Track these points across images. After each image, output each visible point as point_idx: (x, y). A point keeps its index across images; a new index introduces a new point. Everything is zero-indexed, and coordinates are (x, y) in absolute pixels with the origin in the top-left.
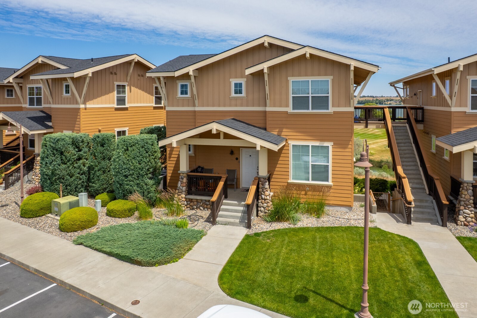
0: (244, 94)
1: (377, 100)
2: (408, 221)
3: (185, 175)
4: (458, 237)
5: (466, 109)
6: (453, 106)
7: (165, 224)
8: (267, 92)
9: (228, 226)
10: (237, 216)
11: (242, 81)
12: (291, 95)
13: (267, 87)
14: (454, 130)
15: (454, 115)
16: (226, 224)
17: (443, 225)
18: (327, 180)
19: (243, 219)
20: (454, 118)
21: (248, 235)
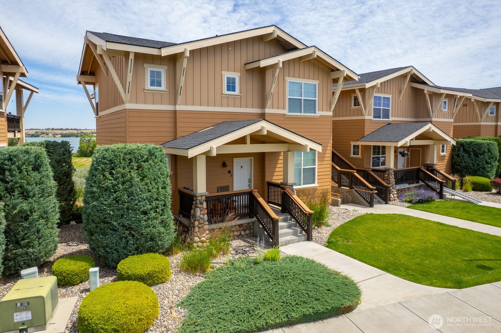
0: (237, 92)
2: (371, 205)
3: (204, 198)
4: (407, 207)
5: (371, 118)
6: (366, 115)
7: (256, 263)
8: (272, 91)
9: (290, 245)
10: (289, 233)
11: (236, 76)
12: (288, 97)
13: (274, 85)
14: (366, 133)
15: (366, 122)
16: (287, 243)
17: (386, 203)
18: (314, 183)
19: (295, 234)
20: (366, 124)
21: (324, 245)
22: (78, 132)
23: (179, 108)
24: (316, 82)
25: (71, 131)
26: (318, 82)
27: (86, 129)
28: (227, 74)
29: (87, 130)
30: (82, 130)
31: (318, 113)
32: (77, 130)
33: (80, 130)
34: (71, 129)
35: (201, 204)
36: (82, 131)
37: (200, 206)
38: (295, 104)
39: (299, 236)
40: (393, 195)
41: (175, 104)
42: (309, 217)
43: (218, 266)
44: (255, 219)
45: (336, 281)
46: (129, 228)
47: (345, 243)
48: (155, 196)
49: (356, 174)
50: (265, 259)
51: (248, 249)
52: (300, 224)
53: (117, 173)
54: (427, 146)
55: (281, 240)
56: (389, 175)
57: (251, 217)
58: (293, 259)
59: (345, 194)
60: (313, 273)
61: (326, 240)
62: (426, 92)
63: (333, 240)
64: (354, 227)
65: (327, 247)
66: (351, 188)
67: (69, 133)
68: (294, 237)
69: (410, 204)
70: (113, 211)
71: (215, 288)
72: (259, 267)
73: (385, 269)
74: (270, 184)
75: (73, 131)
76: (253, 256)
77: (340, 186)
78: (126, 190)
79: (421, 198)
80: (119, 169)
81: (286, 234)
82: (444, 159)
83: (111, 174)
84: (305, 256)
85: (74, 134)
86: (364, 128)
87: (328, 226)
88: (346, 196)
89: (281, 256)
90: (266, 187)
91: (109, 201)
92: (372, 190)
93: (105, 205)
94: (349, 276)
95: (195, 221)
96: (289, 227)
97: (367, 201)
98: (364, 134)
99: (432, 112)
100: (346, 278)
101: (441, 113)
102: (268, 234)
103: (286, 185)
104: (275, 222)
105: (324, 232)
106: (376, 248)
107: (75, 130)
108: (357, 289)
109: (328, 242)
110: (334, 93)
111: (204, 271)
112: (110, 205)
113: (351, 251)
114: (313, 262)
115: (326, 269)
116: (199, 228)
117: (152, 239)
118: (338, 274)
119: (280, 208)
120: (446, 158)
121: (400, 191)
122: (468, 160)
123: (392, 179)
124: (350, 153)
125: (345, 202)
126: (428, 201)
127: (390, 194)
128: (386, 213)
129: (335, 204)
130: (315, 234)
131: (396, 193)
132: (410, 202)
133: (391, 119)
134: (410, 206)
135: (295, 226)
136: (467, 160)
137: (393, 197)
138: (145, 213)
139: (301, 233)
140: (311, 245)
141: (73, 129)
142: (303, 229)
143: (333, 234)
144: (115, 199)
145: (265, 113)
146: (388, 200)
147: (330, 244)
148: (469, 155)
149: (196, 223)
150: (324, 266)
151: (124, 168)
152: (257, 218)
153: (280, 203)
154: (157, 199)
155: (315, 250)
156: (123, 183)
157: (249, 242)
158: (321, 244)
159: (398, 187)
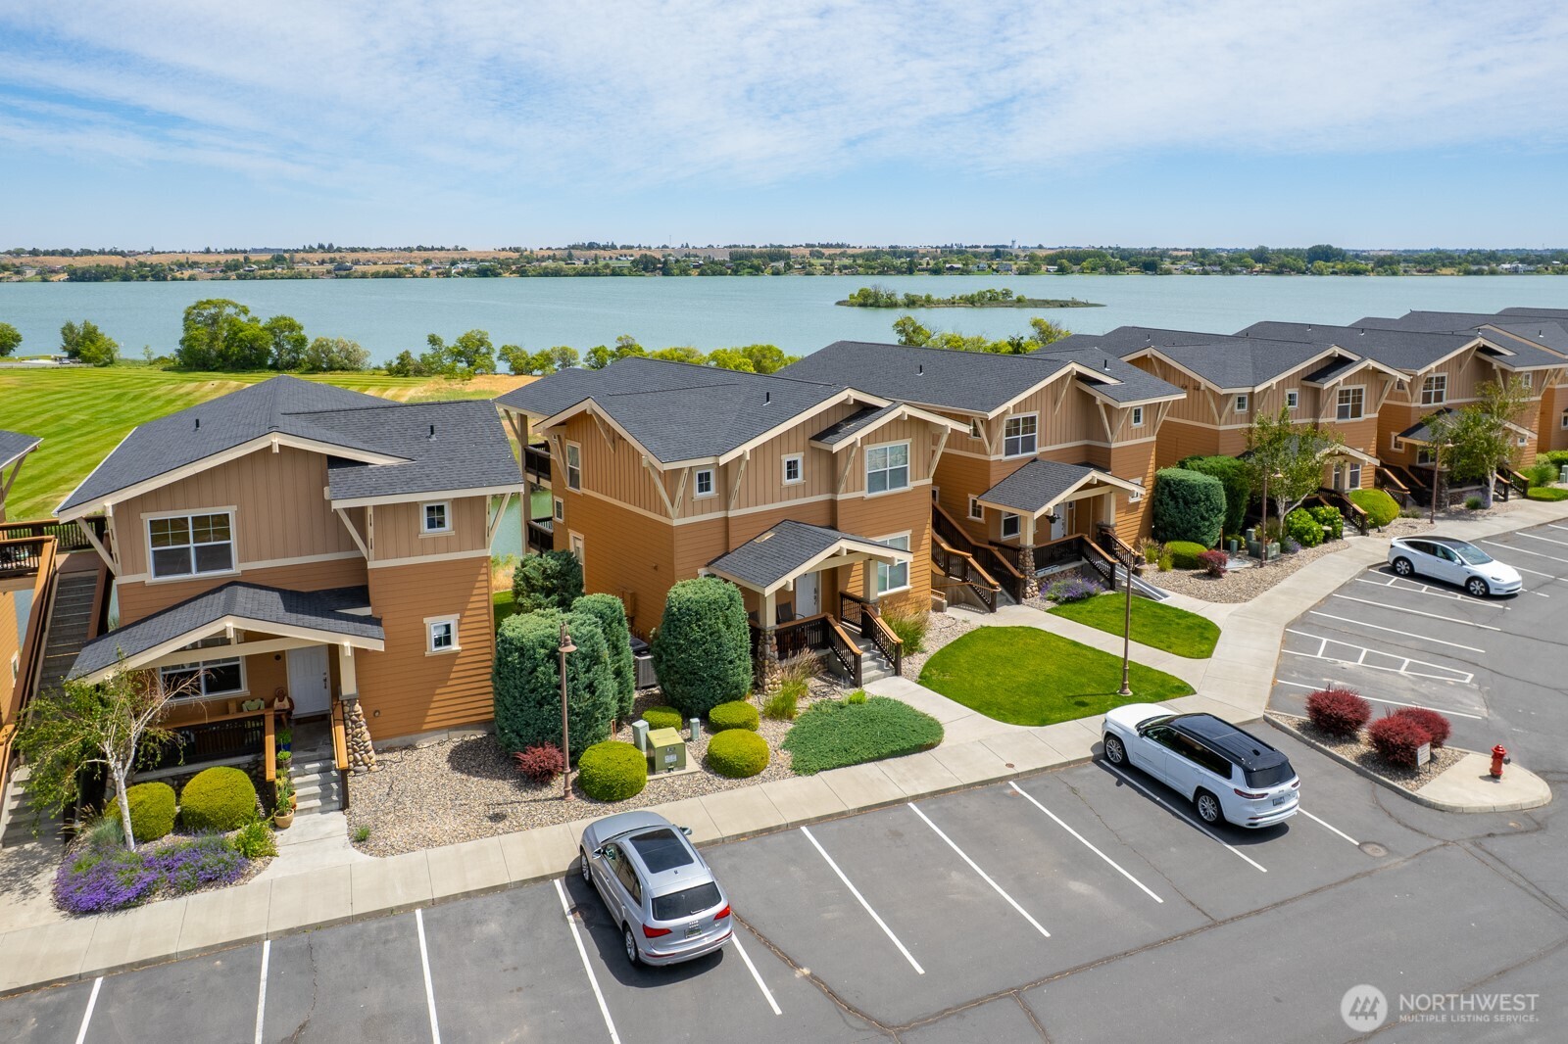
0: (800, 479)
1: (142, 265)
2: (992, 608)
3: (773, 632)
4: (1048, 611)
5: (1002, 457)
6: (993, 452)
7: (842, 707)
8: (847, 473)
9: (874, 683)
10: (873, 666)
11: (798, 457)
12: (867, 472)
13: (849, 466)
14: (992, 484)
15: (992, 465)
16: (871, 680)
17: (1018, 602)
18: (905, 584)
19: (880, 668)
20: (992, 469)
21: (915, 682)
22: (128, 263)
23: (731, 514)
24: (908, 442)
25: (102, 257)
26: (910, 440)
27: (152, 252)
28: (786, 458)
29: (158, 253)
30: (140, 254)
31: (910, 485)
32: (122, 254)
33: (132, 253)
34: (102, 252)
35: (771, 639)
36: (141, 259)
37: (769, 641)
38: (877, 480)
39: (885, 670)
40: (1032, 587)
41: (727, 509)
42: (897, 647)
43: (801, 711)
44: (830, 649)
45: (922, 722)
46: (716, 678)
47: (940, 677)
48: (739, 644)
49: (971, 560)
50: (851, 702)
51: (826, 690)
52: (886, 655)
53: (704, 624)
54: (1101, 497)
55: (865, 676)
56: (1024, 556)
57: (826, 648)
58: (879, 701)
59: (956, 588)
60: (901, 716)
61: (918, 674)
62: (1098, 402)
63: (927, 674)
64: (957, 653)
65: (919, 683)
66: (964, 580)
67: (98, 266)
68: (879, 672)
69: (1054, 605)
70: (702, 662)
71: (809, 732)
72: (846, 711)
73: (977, 709)
74: (845, 596)
75: (107, 257)
76: (836, 698)
77: (948, 574)
78: (713, 641)
79: (1071, 594)
80: (705, 621)
81: (869, 669)
82: (1138, 508)
83: (699, 626)
84: (892, 697)
85: (117, 268)
86: (988, 475)
87: (923, 652)
88: (957, 592)
89: (868, 697)
90: (839, 599)
91: (698, 653)
92: (993, 587)
93: (694, 657)
94: (935, 718)
95: (765, 659)
96: (873, 659)
97: (986, 603)
98: (988, 485)
99: (1112, 434)
100: (933, 719)
101: (1130, 432)
102: (849, 670)
103: (868, 603)
104: (857, 658)
105: (915, 663)
106: (976, 684)
107: (116, 253)
108: (941, 729)
109: (921, 677)
110: (934, 452)
111: (790, 718)
112: (698, 657)
113: (946, 688)
114: (901, 704)
115: (914, 711)
116: (770, 667)
117: (736, 688)
118: (925, 715)
119: (860, 630)
120: (1141, 506)
121: (1045, 579)
122: (1173, 511)
123: (1030, 562)
124: (968, 512)
125: (954, 602)
126: (1084, 597)
127: (1026, 586)
128: (1009, 625)
129: (938, 608)
130: (905, 664)
131: (1036, 584)
132: (1055, 600)
133: (1037, 451)
134: (1056, 609)
135: (881, 657)
136: (1171, 511)
137: (1030, 591)
138: (731, 662)
139: (887, 665)
140: (900, 681)
141: (107, 250)
142: (890, 660)
143: (927, 667)
144: (704, 651)
145: (836, 501)
146: (1021, 595)
147: (924, 680)
148: (1177, 502)
149: (767, 662)
150: (912, 708)
151: (710, 619)
152: (834, 650)
153: (860, 623)
154: (740, 647)
155: (904, 688)
156: (711, 635)
157: (825, 681)
158: (911, 679)
159: (1041, 574)
